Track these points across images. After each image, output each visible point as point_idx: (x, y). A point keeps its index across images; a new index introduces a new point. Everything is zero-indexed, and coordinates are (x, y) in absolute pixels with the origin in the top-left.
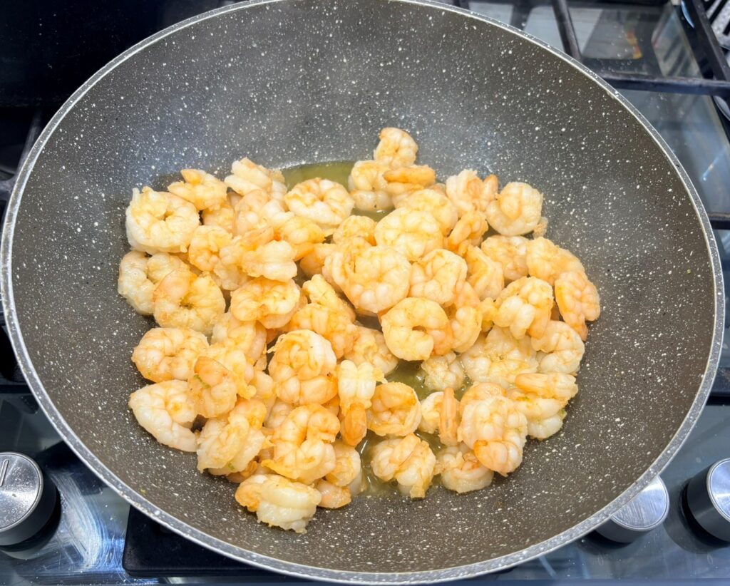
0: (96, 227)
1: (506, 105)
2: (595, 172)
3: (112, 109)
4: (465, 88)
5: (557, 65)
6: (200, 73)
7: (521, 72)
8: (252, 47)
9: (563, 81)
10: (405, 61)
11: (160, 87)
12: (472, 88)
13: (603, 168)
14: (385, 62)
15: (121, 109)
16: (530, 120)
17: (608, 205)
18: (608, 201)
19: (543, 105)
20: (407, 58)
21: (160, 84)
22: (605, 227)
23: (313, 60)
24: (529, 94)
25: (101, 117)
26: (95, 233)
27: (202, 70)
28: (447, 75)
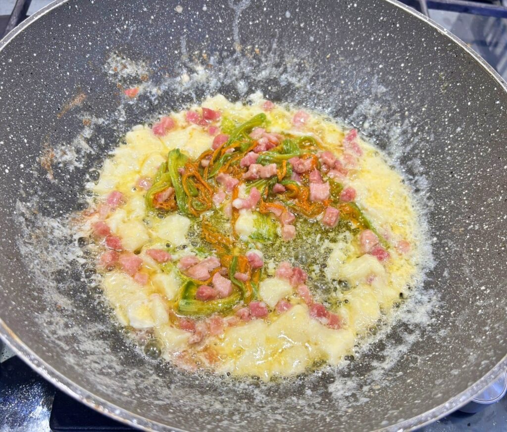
0: (22, 169)
1: (354, 50)
2: (432, 96)
3: (27, 65)
4: (319, 38)
5: (394, 12)
6: (100, 34)
7: (364, 21)
8: (143, 11)
9: (400, 25)
10: (270, 19)
11: (67, 46)
12: (325, 38)
13: (438, 92)
14: (253, 21)
15: (35, 65)
16: (375, 60)
17: (445, 122)
18: (445, 118)
19: (384, 46)
20: (271, 17)
21: (67, 43)
22: (444, 139)
23: (194, 21)
24: (372, 39)
25: (17, 72)
26: (22, 174)
27: (103, 32)
28: (305, 29)
